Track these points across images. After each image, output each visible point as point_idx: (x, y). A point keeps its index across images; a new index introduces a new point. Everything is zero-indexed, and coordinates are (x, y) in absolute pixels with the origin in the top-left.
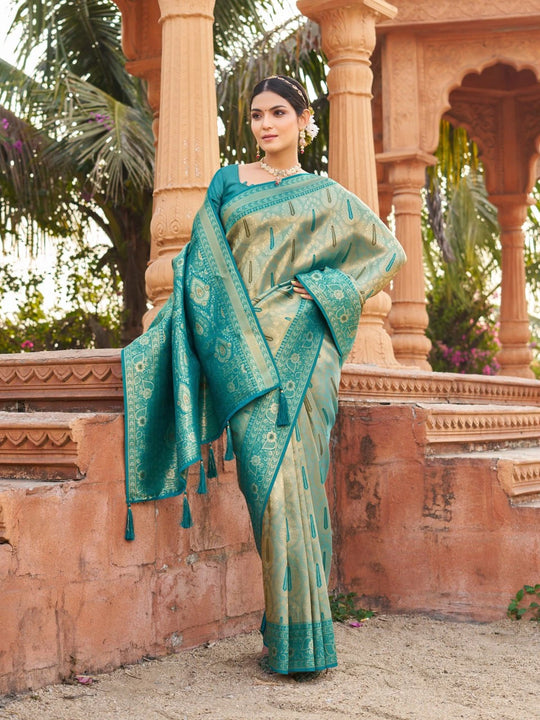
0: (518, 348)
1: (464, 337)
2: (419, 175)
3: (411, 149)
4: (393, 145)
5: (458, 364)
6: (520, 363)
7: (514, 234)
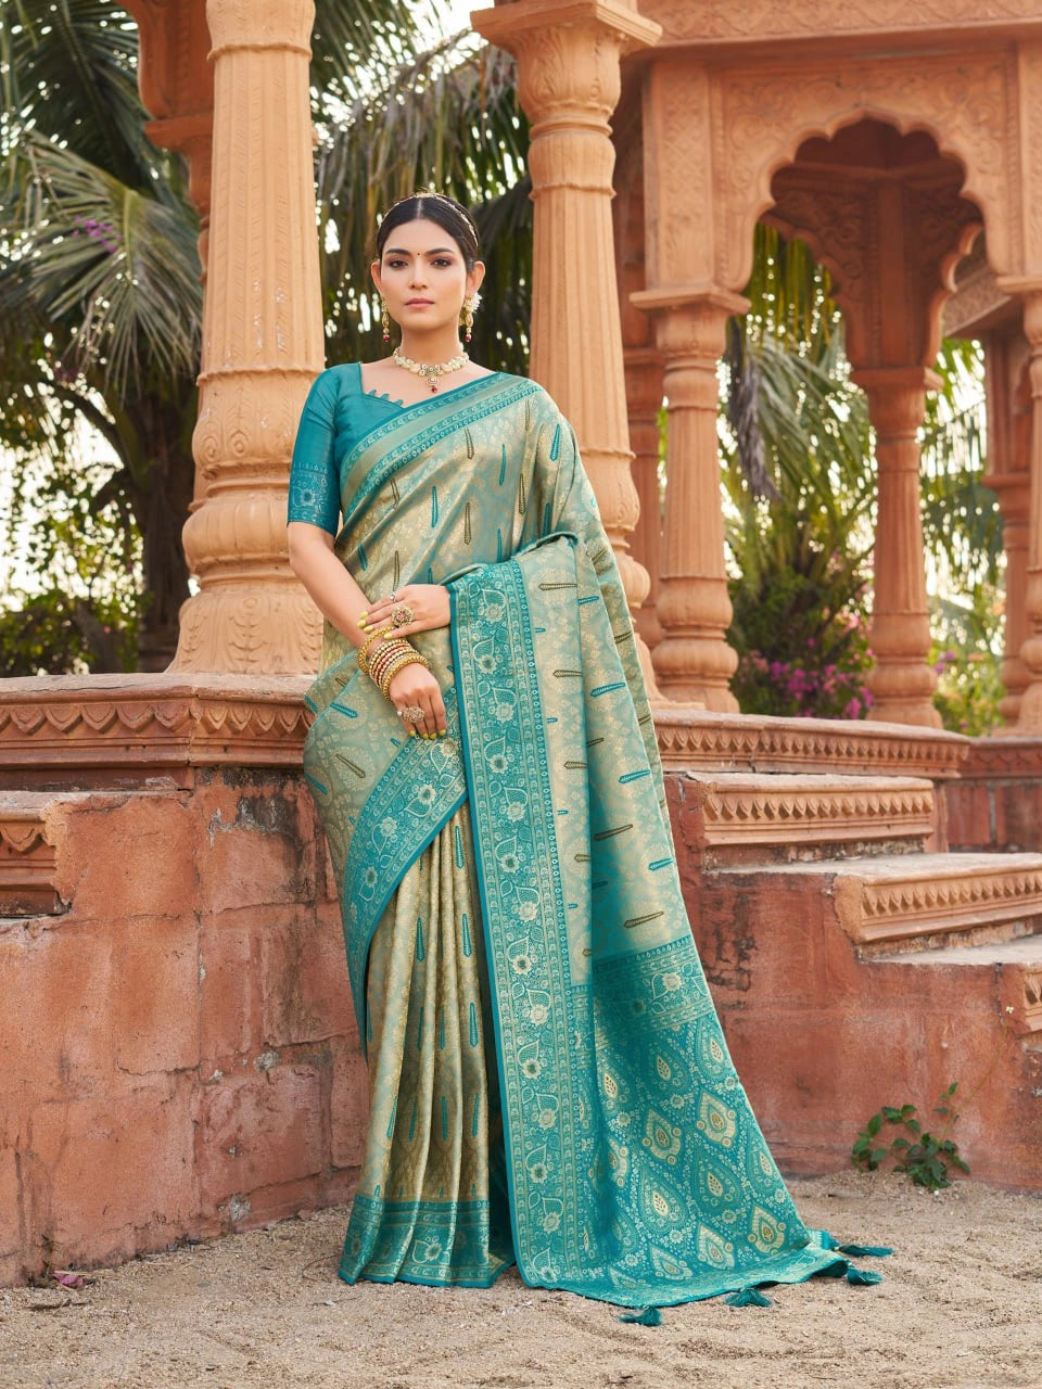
0: (908, 664)
1: (811, 642)
2: (714, 333)
3: (699, 283)
4: (665, 275)
5: (799, 696)
6: (911, 695)
7: (900, 444)
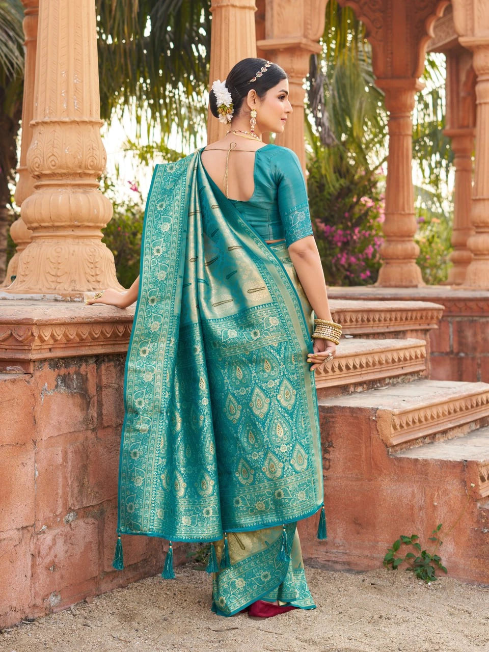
0: (403, 241)
1: (347, 215)
2: (303, 64)
3: (295, 37)
4: (276, 31)
5: (340, 244)
6: (404, 259)
7: (402, 121)
